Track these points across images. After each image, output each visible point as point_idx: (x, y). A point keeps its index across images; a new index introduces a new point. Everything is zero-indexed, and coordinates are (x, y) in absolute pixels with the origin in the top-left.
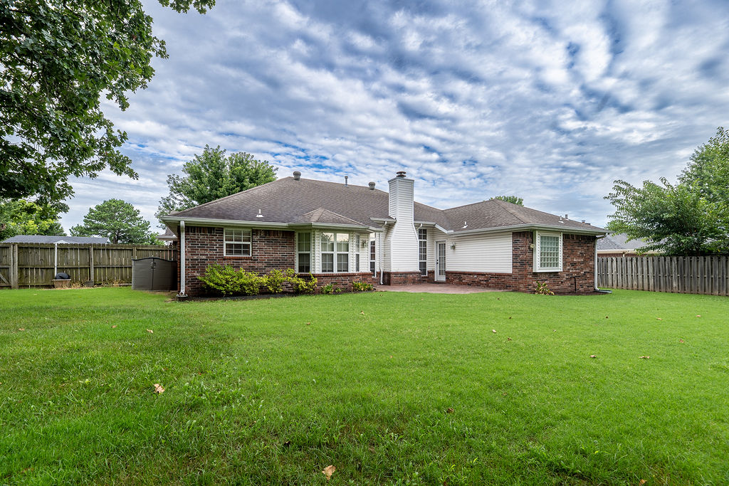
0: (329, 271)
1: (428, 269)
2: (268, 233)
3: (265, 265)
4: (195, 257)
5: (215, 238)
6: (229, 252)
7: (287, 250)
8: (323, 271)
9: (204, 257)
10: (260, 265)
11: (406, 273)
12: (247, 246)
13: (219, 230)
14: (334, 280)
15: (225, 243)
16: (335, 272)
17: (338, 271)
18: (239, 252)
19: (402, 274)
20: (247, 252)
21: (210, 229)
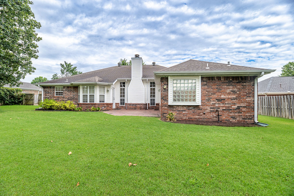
0: (86, 102)
1: (156, 102)
2: (68, 87)
3: (67, 99)
4: (46, 97)
5: (52, 90)
6: (56, 95)
7: (75, 93)
8: (83, 102)
9: (49, 97)
10: (65, 99)
11: (136, 104)
12: (62, 92)
13: (53, 87)
14: (87, 106)
15: (55, 91)
16: (88, 102)
17: (90, 102)
18: (60, 95)
19: (133, 104)
20: (62, 95)
21: (50, 87)
